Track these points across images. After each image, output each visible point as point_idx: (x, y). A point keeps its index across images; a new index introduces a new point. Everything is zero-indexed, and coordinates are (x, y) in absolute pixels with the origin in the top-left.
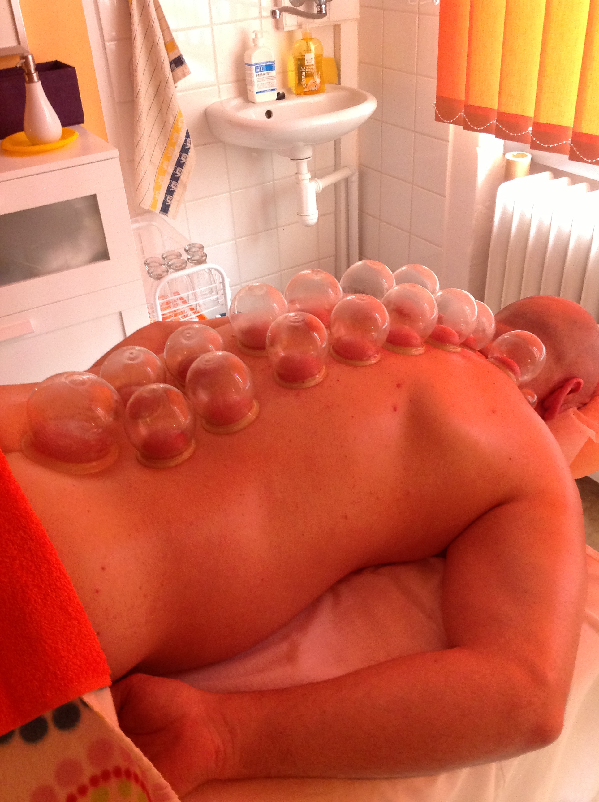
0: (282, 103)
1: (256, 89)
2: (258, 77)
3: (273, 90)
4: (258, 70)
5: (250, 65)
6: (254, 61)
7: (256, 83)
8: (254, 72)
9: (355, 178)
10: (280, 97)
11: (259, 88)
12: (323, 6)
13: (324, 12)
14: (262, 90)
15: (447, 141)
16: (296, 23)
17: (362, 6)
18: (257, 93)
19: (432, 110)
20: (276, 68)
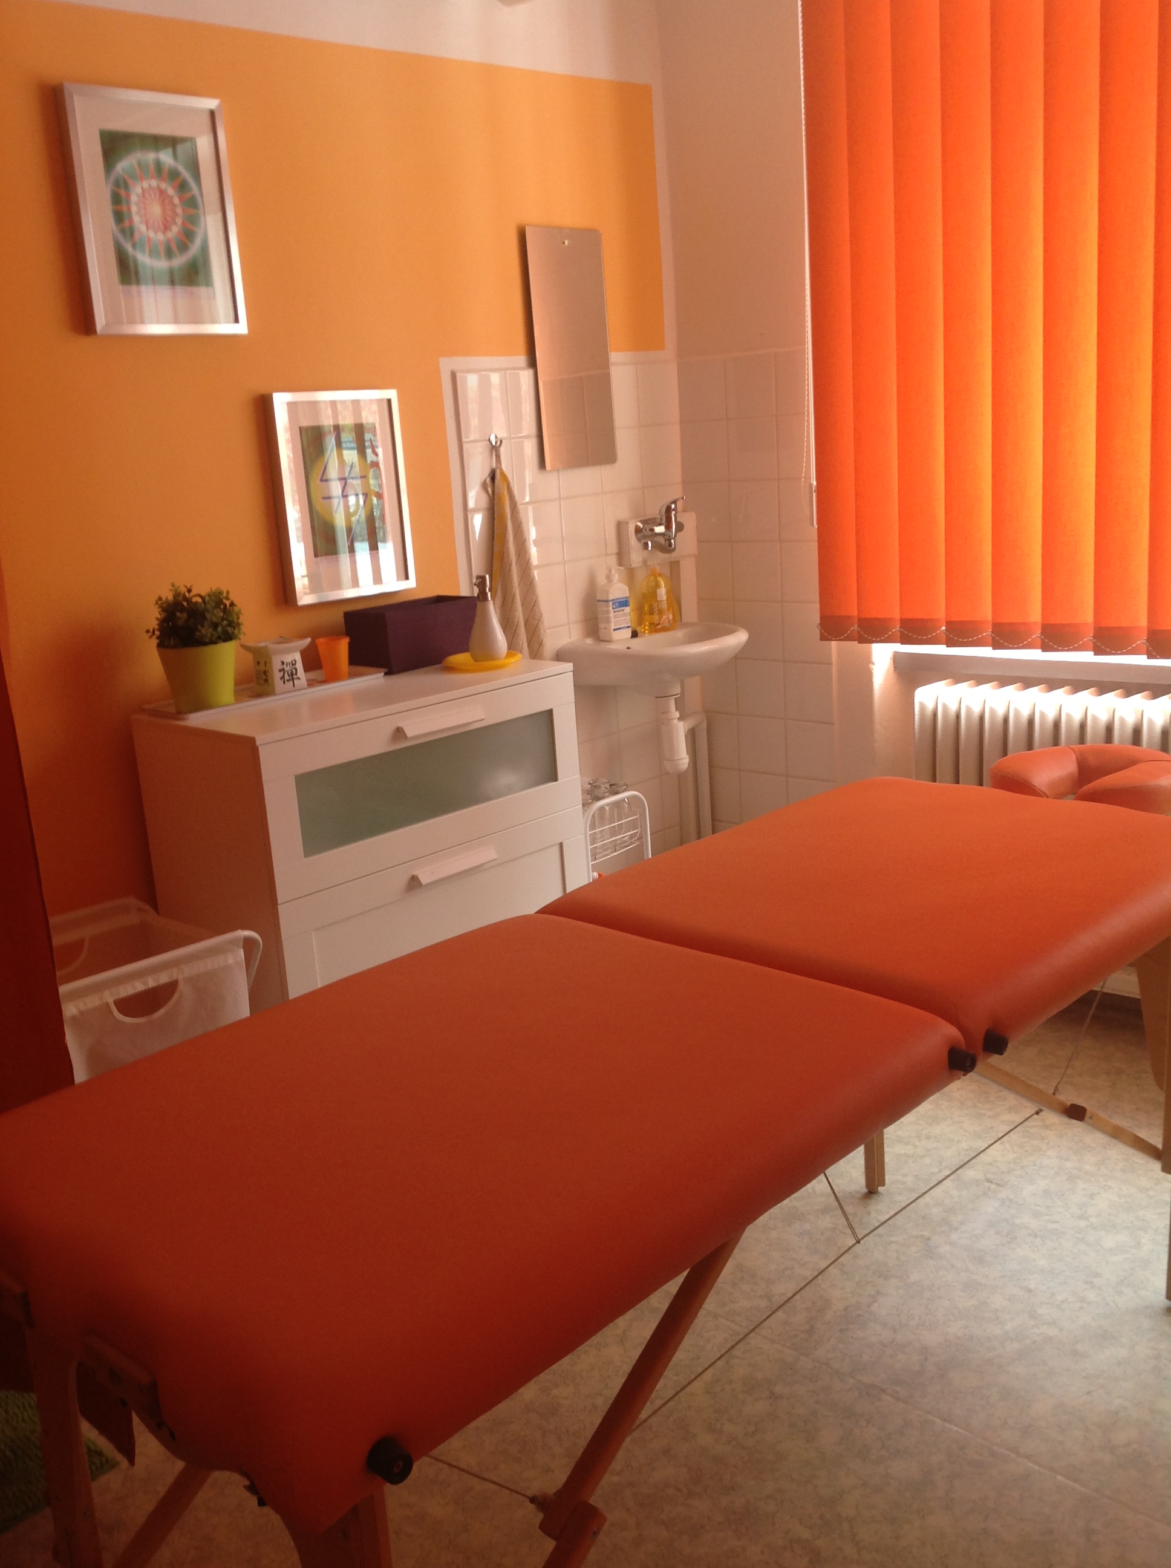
0: (635, 640)
1: (613, 626)
2: (615, 614)
3: (628, 627)
4: (614, 607)
5: (607, 601)
6: (611, 599)
7: (613, 620)
8: (611, 608)
9: (704, 726)
10: (635, 635)
11: (615, 626)
12: (672, 541)
13: (673, 547)
14: (619, 627)
15: (830, 664)
16: (641, 559)
17: (699, 541)
18: (614, 630)
19: (817, 632)
20: (631, 604)
